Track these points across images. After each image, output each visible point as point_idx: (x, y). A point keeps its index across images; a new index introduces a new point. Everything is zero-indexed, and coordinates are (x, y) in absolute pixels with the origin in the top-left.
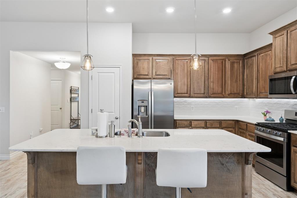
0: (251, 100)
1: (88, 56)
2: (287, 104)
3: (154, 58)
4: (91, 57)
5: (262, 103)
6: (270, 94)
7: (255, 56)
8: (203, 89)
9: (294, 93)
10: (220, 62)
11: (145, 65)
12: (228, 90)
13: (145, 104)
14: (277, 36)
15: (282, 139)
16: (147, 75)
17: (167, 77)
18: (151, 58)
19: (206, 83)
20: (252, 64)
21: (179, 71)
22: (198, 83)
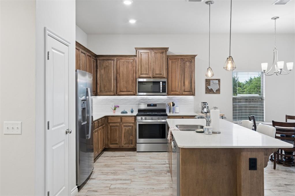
6: (139, 92)
7: (112, 60)
14: (142, 52)
20: (109, 66)
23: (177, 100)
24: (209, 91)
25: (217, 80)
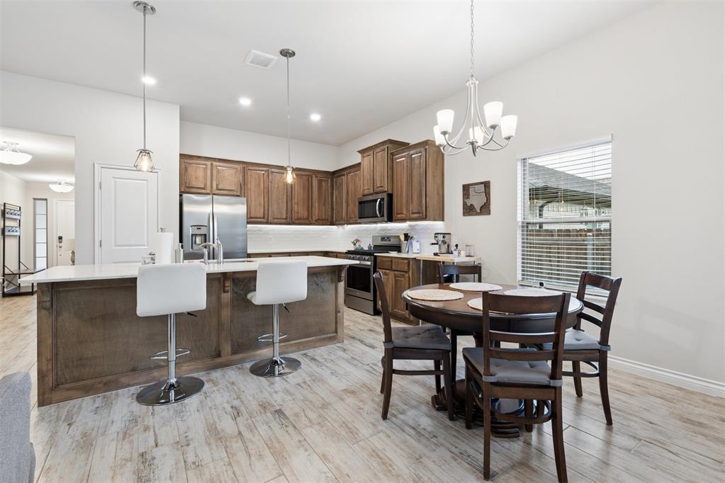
0: (340, 227)
1: (144, 152)
2: (375, 229)
3: (214, 163)
4: (151, 153)
5: (352, 230)
6: (360, 218)
7: (344, 175)
8: (285, 212)
9: (379, 216)
10: (305, 178)
11: (200, 173)
12: (316, 214)
13: (203, 231)
14: (365, 155)
15: (369, 263)
16: (204, 189)
17: (235, 193)
18: (209, 163)
19: (289, 204)
20: (341, 185)
21: (252, 185)
22: (278, 204)
23: (422, 229)
24: (469, 210)
25: (482, 183)
